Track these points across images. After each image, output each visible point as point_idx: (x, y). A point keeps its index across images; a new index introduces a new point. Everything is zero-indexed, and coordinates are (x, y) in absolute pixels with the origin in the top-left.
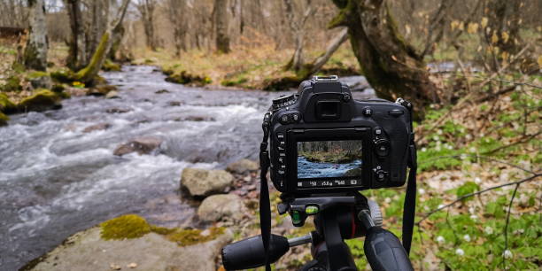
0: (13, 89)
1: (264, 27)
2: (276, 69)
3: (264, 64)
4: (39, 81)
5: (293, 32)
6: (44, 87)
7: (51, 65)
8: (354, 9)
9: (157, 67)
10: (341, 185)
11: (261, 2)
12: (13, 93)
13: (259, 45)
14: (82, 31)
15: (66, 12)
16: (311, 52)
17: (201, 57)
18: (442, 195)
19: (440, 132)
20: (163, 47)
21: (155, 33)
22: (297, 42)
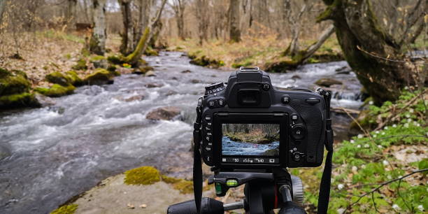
0: (81, 68)
1: (269, 21)
2: (276, 55)
3: (266, 50)
4: (99, 63)
5: (290, 25)
6: (102, 67)
7: (108, 51)
8: (339, 6)
9: (185, 52)
10: (260, 163)
11: (268, 2)
12: (81, 71)
13: (264, 36)
14: (131, 26)
15: (121, 12)
16: (307, 41)
17: (217, 45)
18: (407, 166)
19: (412, 111)
20: (190, 38)
21: (185, 26)
22: (294, 32)
